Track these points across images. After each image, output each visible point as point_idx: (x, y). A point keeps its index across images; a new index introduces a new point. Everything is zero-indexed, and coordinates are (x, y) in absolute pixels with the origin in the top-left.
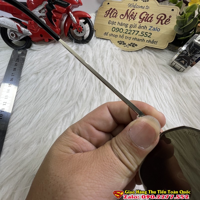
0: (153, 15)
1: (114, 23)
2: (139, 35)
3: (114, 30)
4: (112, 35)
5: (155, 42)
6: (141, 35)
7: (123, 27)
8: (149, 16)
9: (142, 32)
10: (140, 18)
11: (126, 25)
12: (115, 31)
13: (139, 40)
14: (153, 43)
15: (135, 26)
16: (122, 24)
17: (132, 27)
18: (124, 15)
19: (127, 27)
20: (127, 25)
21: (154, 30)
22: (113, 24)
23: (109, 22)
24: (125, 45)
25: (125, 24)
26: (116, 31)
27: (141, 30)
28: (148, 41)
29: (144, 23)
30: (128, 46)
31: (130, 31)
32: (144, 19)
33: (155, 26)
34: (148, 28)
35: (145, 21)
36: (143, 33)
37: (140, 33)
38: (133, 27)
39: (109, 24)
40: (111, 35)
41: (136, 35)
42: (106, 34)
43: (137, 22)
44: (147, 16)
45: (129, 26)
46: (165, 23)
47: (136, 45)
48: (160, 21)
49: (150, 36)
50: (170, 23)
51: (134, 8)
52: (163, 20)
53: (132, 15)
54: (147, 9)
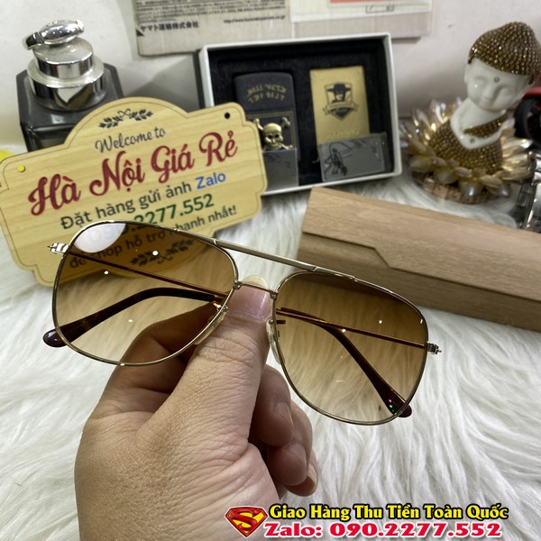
0: (186, 146)
1: (84, 218)
2: (182, 214)
5: (230, 210)
7: (123, 215)
8: (177, 155)
9: (185, 202)
10: (156, 168)
11: (126, 207)
13: (188, 226)
14: (227, 215)
15: (157, 197)
16: (112, 210)
17: (147, 202)
18: (101, 179)
19: (134, 209)
20: (129, 204)
22: (83, 222)
23: (64, 224)
24: (161, 259)
25: (122, 204)
28: (212, 218)
29: (176, 179)
31: (150, 216)
32: (170, 167)
33: (207, 172)
34: (194, 185)
35: (175, 171)
36: (187, 204)
38: (151, 202)
39: (65, 228)
41: (172, 216)
42: (76, 262)
43: (153, 183)
44: (174, 158)
45: (137, 205)
46: (227, 155)
47: (189, 242)
48: (214, 155)
49: (211, 203)
50: (238, 150)
51: (120, 149)
52: (218, 148)
53: (127, 171)
54: (161, 136)
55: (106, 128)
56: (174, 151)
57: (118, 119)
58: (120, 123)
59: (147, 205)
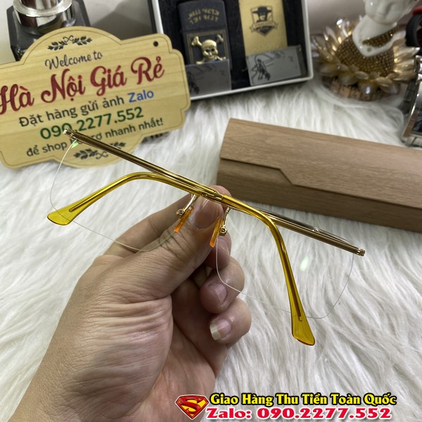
0: (119, 67)
1: (37, 119)
2: (116, 122)
3: (46, 134)
4: (49, 146)
5: (157, 121)
6: (120, 121)
7: (67, 119)
8: (112, 74)
9: (118, 113)
10: (95, 84)
11: (70, 113)
12: (52, 136)
13: (121, 132)
14: (155, 126)
15: (95, 106)
16: (59, 115)
17: (87, 110)
18: (50, 90)
19: (77, 115)
20: (72, 111)
21: (142, 98)
22: (36, 122)
23: (21, 122)
24: (98, 156)
25: (67, 111)
26: (55, 136)
27: (113, 110)
28: (142, 127)
29: (111, 93)
30: (105, 154)
31: (90, 121)
32: (106, 83)
33: (138, 89)
34: (127, 99)
35: (110, 87)
36: (121, 114)
37: (114, 117)
38: (90, 110)
39: (22, 126)
40: (47, 148)
41: (108, 123)
42: (32, 152)
43: (92, 95)
44: (109, 76)
45: (79, 112)
46: (155, 76)
47: (122, 145)
48: (144, 75)
49: (141, 115)
50: (165, 73)
51: (65, 67)
52: (148, 70)
53: (70, 85)
54: (98, 58)
55: (53, 50)
56: (109, 71)
57: (63, 43)
58: (65, 46)
59: (88, 113)
